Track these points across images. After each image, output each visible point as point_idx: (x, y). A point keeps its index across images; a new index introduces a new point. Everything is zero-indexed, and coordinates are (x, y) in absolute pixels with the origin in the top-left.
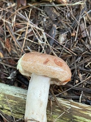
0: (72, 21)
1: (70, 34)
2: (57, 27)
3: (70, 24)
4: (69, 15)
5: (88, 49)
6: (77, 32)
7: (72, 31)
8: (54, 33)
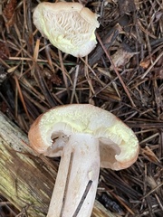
0: (157, 33)
1: (140, 60)
2: (123, 30)
3: (150, 38)
4: (158, 17)
5: (156, 106)
6: (153, 64)
7: (146, 55)
8: (109, 41)
